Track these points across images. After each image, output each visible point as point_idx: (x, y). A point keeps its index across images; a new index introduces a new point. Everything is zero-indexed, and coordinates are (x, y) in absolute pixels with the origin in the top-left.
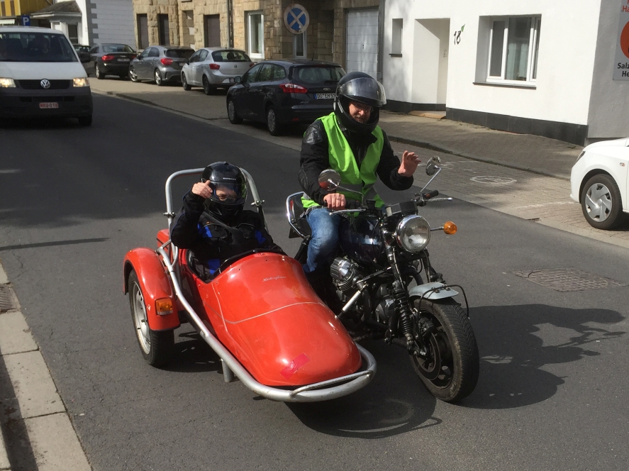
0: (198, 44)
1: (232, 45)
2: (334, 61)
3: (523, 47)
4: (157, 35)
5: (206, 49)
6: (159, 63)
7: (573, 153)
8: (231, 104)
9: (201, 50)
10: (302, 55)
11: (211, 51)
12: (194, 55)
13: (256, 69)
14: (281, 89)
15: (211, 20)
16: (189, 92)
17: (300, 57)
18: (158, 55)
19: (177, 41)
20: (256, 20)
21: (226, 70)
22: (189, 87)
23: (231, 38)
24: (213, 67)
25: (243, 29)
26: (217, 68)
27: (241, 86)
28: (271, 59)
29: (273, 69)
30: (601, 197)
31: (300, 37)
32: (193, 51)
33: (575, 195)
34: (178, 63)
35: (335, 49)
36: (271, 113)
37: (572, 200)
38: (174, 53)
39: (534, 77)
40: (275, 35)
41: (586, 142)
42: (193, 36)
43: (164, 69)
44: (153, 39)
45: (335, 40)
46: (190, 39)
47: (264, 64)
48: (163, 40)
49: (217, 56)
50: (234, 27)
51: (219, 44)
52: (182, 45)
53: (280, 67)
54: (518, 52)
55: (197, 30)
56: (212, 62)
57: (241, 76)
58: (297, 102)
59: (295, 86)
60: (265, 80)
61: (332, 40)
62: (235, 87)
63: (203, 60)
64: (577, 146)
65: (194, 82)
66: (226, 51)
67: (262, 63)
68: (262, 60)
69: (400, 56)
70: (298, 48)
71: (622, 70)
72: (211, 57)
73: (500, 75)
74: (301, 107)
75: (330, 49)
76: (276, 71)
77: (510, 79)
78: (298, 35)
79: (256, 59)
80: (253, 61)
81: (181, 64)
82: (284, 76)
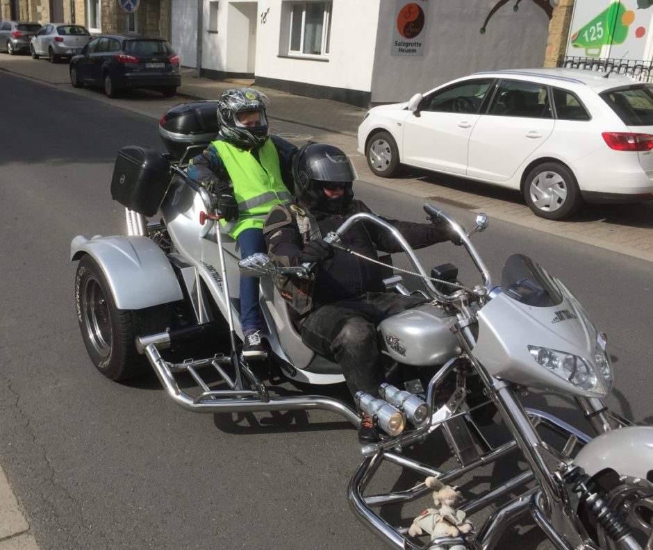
0: (44, 20)
1: (73, 21)
2: (161, 36)
3: (318, 27)
4: (9, 12)
5: (52, 24)
6: (12, 36)
7: (360, 114)
8: (73, 71)
9: (47, 25)
10: (133, 30)
11: (55, 26)
12: (41, 29)
13: (95, 42)
14: (116, 58)
16: (36, 60)
17: (132, 32)
18: (10, 29)
19: (26, 16)
21: (68, 43)
22: (37, 56)
23: (73, 15)
24: (57, 39)
25: (83, 5)
26: (61, 40)
27: (82, 56)
28: (107, 33)
29: (109, 42)
30: (383, 151)
31: (132, 16)
32: (40, 26)
33: (361, 149)
34: (27, 36)
35: (162, 26)
36: (108, 79)
37: (359, 153)
38: (24, 27)
39: (327, 52)
40: (110, 14)
41: (370, 106)
42: (40, 13)
43: (15, 41)
44: (6, 15)
45: (161, 18)
46: (37, 15)
47: (101, 37)
48: (14, 16)
49: (61, 31)
50: (76, 6)
51: (62, 21)
52: (31, 20)
53: (115, 40)
54: (314, 30)
55: (44, 8)
56: (57, 35)
57: (82, 47)
58: (130, 70)
59: (128, 57)
60: (102, 51)
61: (159, 19)
62: (77, 57)
63: (49, 34)
64: (363, 109)
66: (69, 26)
67: (100, 37)
68: (99, 34)
69: (217, 32)
70: (130, 24)
71: (398, 47)
72: (56, 31)
73: (298, 49)
74: (134, 74)
75: (158, 26)
76: (111, 44)
77: (308, 53)
78: (130, 14)
79: (94, 34)
80: (92, 35)
81: (30, 37)
82: (118, 47)
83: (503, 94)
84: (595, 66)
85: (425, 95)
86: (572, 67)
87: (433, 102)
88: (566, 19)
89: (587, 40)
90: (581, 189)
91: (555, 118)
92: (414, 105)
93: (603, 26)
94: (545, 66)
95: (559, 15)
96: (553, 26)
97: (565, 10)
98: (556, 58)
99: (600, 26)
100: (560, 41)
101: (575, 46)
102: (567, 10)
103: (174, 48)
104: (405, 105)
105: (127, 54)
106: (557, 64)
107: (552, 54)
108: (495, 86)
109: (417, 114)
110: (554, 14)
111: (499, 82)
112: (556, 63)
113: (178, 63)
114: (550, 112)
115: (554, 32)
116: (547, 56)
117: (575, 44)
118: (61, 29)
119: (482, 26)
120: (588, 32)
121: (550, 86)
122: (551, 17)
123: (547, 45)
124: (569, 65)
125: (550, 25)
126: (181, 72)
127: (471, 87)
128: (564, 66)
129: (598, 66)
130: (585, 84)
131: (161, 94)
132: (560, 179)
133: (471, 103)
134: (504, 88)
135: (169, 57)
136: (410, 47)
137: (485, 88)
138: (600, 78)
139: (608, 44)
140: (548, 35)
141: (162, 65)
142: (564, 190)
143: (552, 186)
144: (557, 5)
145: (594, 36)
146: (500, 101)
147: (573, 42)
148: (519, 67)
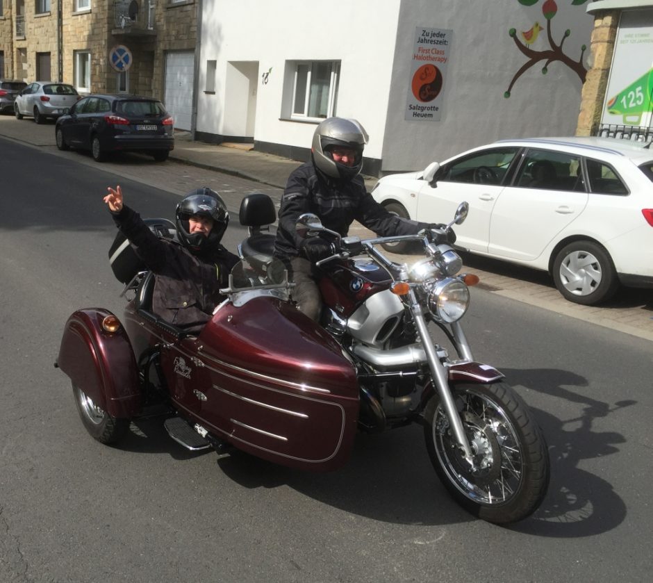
0: (30, 79)
1: (61, 80)
2: (153, 97)
3: (325, 88)
5: (38, 83)
8: (59, 132)
9: (33, 84)
10: (125, 90)
11: (42, 84)
12: (27, 88)
13: (84, 102)
14: (104, 119)
15: (42, 57)
16: (20, 121)
17: (123, 92)
19: (11, 75)
20: (84, 58)
21: (54, 103)
22: (21, 116)
23: (61, 73)
24: (43, 99)
25: (72, 66)
26: (48, 100)
27: (69, 117)
28: (96, 93)
29: (98, 102)
31: (123, 75)
32: (25, 84)
34: (12, 94)
35: (156, 84)
36: (96, 142)
38: (9, 85)
40: (100, 72)
41: (380, 175)
42: (26, 71)
45: (154, 78)
46: (23, 73)
49: (47, 90)
50: (64, 64)
51: (49, 79)
52: (15, 78)
53: (105, 101)
54: (320, 92)
55: (30, 65)
56: (43, 94)
57: (70, 107)
58: (120, 132)
59: (118, 118)
60: (91, 112)
61: (152, 77)
62: (63, 117)
63: (34, 93)
64: (372, 177)
65: (25, 112)
66: (55, 85)
67: (89, 97)
68: (88, 94)
69: (214, 93)
70: (121, 84)
71: (412, 111)
72: (43, 90)
73: (303, 113)
74: (123, 137)
75: (150, 85)
76: (100, 104)
77: (312, 116)
78: (121, 73)
79: (83, 93)
80: (80, 94)
81: (14, 96)
82: (108, 109)
83: (529, 164)
84: (634, 135)
85: (442, 164)
86: (608, 136)
87: (451, 171)
88: (601, 83)
89: (625, 106)
90: (618, 271)
91: (588, 192)
92: (430, 175)
93: (643, 91)
94: (578, 134)
95: (593, 79)
96: (586, 90)
97: (600, 73)
98: (590, 126)
99: (639, 91)
100: (594, 107)
101: (612, 113)
102: (603, 74)
103: (167, 108)
104: (420, 174)
105: (117, 115)
106: (591, 133)
107: (585, 121)
108: (520, 156)
109: (433, 184)
110: (588, 77)
111: (526, 151)
112: (590, 131)
113: (171, 125)
114: (583, 185)
115: (587, 97)
116: (580, 123)
117: (611, 110)
118: (47, 88)
119: (507, 90)
120: (627, 98)
121: (583, 157)
122: (584, 81)
123: (580, 112)
124: (604, 134)
125: (583, 89)
126: (175, 135)
127: (494, 156)
128: (599, 133)
129: (638, 135)
130: (623, 155)
131: (152, 158)
132: (595, 260)
133: (493, 174)
134: (531, 157)
135: (161, 119)
136: (426, 112)
137: (510, 157)
138: (640, 149)
139: (648, 111)
140: (581, 100)
141: (155, 128)
142: (599, 272)
143: (584, 267)
144: (591, 68)
145: (633, 102)
146: (527, 171)
147: (609, 108)
148: (547, 135)
